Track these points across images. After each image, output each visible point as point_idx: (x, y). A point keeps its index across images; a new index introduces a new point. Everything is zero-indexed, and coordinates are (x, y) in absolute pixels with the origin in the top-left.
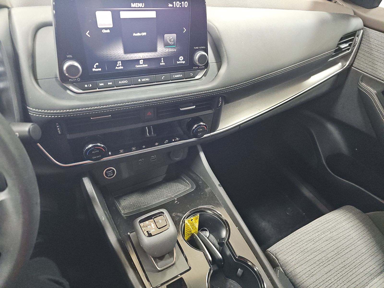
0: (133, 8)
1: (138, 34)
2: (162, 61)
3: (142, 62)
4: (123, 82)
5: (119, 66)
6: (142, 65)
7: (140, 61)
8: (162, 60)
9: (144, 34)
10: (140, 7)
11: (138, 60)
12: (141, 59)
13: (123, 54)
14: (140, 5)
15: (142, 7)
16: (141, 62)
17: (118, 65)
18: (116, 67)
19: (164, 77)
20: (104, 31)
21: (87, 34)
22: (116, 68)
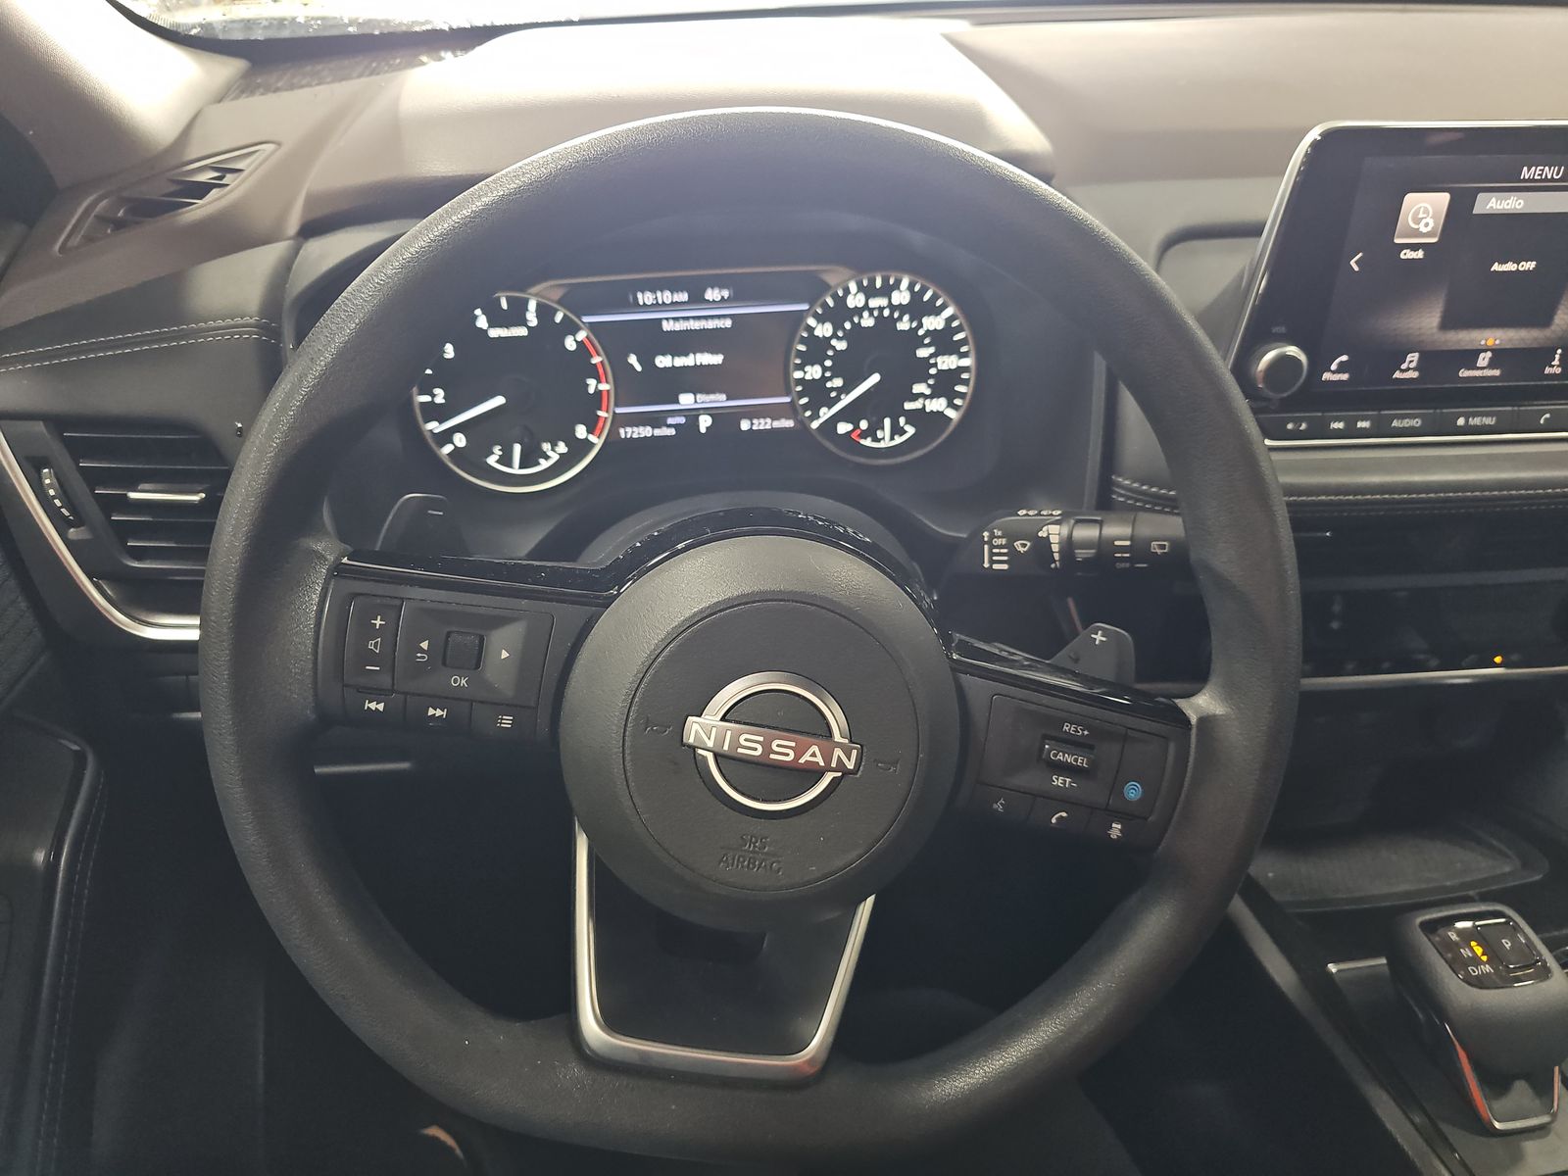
0: (1525, 180)
1: (1510, 267)
2: (1556, 362)
3: (1487, 360)
4: (1407, 423)
5: (1408, 369)
6: (1482, 368)
7: (1482, 355)
8: (1557, 356)
9: (1531, 265)
10: (1546, 180)
11: (1476, 353)
12: (1485, 351)
13: (1435, 330)
14: (1549, 172)
15: (1553, 180)
16: (1484, 359)
17: (1404, 366)
18: (1398, 372)
19: (1548, 416)
20: (1407, 254)
21: (1352, 263)
22: (1397, 375)
